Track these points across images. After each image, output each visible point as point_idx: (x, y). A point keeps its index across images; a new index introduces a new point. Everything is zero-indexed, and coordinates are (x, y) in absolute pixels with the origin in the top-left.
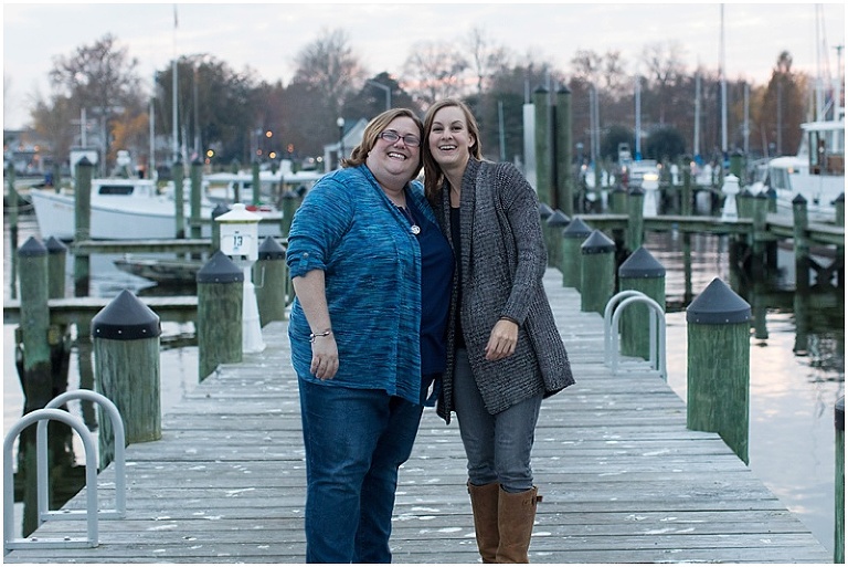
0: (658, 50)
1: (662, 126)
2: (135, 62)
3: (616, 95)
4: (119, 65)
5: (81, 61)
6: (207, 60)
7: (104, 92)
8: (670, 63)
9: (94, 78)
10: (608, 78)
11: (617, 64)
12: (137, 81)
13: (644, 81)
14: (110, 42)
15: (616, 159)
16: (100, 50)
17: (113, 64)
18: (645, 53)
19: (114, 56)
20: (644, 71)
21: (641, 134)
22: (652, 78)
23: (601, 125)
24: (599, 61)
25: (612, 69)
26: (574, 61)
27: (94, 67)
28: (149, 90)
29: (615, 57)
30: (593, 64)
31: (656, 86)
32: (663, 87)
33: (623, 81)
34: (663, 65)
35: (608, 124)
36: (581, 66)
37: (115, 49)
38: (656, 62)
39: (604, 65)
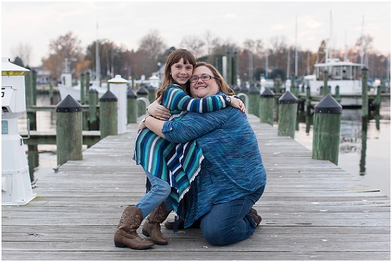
0: (277, 39)
1: (277, 68)
2: (80, 42)
3: (261, 56)
4: (74, 43)
5: (60, 41)
6: (107, 41)
7: (68, 53)
8: (281, 44)
9: (64, 48)
10: (257, 50)
11: (261, 44)
12: (81, 49)
13: (271, 51)
14: (71, 34)
15: (259, 79)
16: (67, 37)
17: (72, 42)
18: (272, 40)
19: (73, 39)
20: (271, 47)
21: (269, 70)
22: (275, 50)
23: (254, 67)
24: (254, 43)
25: (259, 46)
26: (245, 43)
27: (64, 44)
28: (84, 52)
29: (259, 41)
30: (251, 44)
31: (276, 53)
32: (278, 53)
33: (263, 51)
34: (279, 45)
35: (257, 67)
36: (247, 45)
37: (72, 36)
38: (276, 44)
39: (256, 45)
